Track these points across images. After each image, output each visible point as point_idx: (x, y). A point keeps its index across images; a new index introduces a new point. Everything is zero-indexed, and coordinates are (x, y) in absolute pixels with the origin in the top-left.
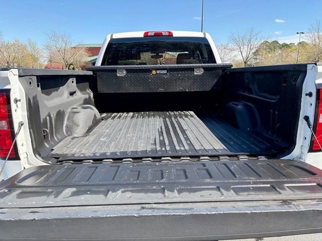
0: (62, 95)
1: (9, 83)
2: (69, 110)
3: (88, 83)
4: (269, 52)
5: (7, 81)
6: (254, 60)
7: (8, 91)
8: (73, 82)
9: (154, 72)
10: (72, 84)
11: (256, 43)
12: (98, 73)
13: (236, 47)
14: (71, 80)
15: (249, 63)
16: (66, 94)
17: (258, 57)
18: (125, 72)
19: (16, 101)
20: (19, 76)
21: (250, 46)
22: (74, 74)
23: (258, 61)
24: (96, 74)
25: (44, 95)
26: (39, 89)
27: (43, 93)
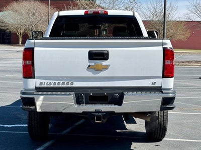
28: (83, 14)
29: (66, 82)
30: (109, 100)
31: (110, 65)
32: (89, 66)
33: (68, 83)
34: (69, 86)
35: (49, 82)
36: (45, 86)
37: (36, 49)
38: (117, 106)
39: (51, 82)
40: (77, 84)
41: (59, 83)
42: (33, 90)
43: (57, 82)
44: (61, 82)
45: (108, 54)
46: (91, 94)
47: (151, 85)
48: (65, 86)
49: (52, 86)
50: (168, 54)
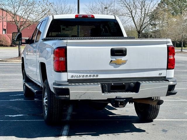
4: (173, 14)
6: (151, 27)
11: (151, 6)
13: (126, 10)
15: (143, 32)
17: (157, 23)
21: (144, 9)
23: (157, 28)
29: (92, 75)
30: (126, 88)
31: (127, 60)
32: (111, 61)
33: (94, 76)
34: (95, 78)
35: (78, 75)
36: (76, 78)
37: (68, 47)
38: (134, 93)
39: (80, 74)
40: (101, 76)
41: (87, 76)
42: (65, 82)
43: (85, 75)
44: (89, 75)
45: (126, 51)
46: (113, 84)
47: (158, 76)
48: (92, 78)
49: (81, 78)
50: (170, 51)
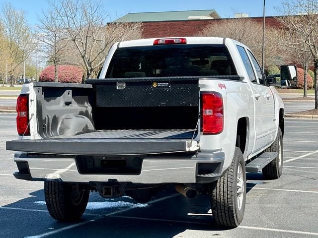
0: (58, 103)
1: (29, 90)
2: (64, 117)
3: (87, 97)
5: (28, 89)
7: (28, 94)
8: (69, 94)
9: (155, 85)
10: (68, 96)
12: (98, 86)
14: (67, 92)
16: (62, 104)
18: (124, 85)
19: (31, 101)
20: (34, 87)
22: (70, 87)
24: (96, 88)
25: (45, 101)
26: (43, 96)
27: (45, 99)
28: (152, 45)
46: (104, 158)
